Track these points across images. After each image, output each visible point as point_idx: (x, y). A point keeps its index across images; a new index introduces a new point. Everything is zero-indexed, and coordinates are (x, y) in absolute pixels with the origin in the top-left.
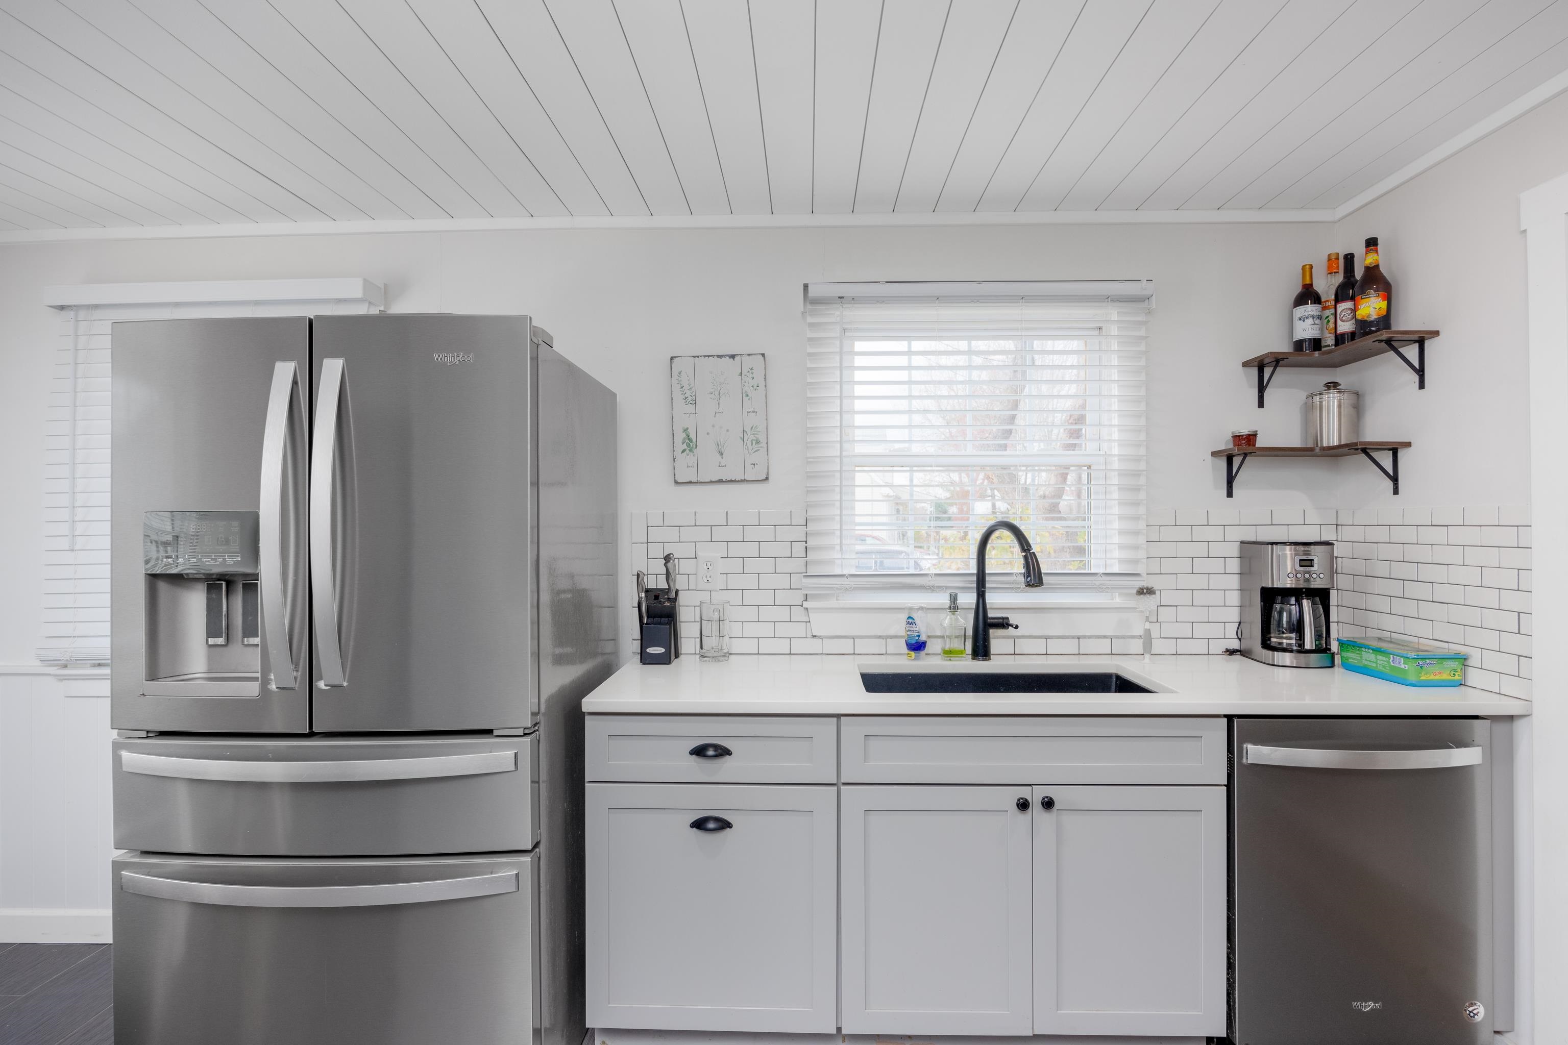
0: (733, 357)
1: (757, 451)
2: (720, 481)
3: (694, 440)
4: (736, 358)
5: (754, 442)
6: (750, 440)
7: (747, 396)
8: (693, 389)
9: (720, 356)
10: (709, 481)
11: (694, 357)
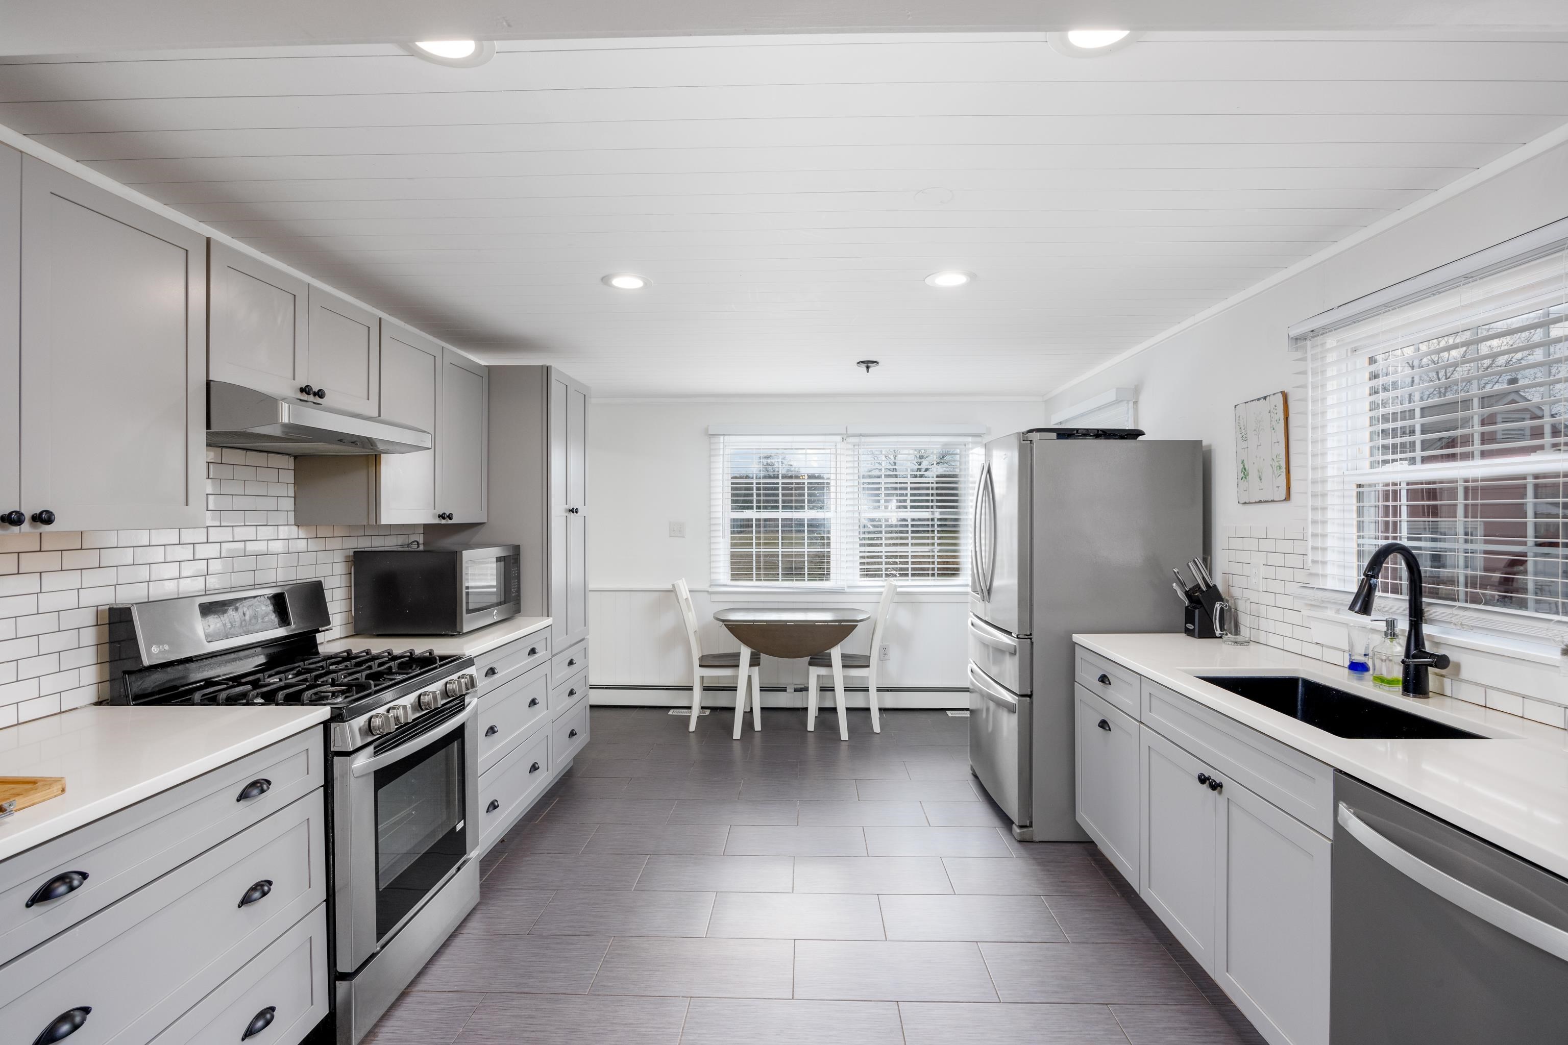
0: (1265, 398)
1: (1279, 475)
2: (1260, 502)
3: (1247, 469)
4: (1268, 398)
5: (1278, 468)
6: (1276, 466)
7: (1274, 429)
8: (1246, 429)
9: (1258, 399)
10: (1254, 502)
11: (1246, 403)
